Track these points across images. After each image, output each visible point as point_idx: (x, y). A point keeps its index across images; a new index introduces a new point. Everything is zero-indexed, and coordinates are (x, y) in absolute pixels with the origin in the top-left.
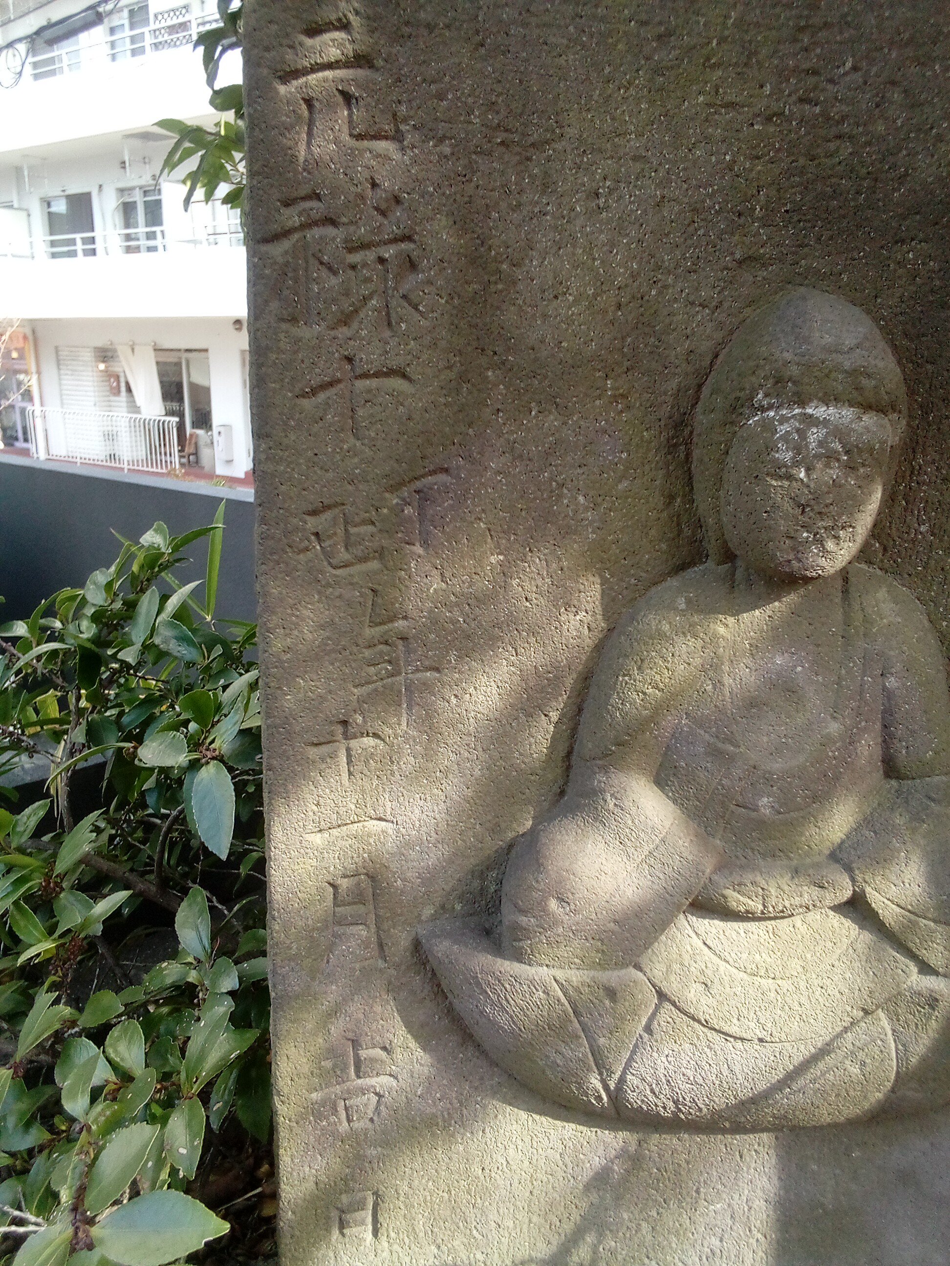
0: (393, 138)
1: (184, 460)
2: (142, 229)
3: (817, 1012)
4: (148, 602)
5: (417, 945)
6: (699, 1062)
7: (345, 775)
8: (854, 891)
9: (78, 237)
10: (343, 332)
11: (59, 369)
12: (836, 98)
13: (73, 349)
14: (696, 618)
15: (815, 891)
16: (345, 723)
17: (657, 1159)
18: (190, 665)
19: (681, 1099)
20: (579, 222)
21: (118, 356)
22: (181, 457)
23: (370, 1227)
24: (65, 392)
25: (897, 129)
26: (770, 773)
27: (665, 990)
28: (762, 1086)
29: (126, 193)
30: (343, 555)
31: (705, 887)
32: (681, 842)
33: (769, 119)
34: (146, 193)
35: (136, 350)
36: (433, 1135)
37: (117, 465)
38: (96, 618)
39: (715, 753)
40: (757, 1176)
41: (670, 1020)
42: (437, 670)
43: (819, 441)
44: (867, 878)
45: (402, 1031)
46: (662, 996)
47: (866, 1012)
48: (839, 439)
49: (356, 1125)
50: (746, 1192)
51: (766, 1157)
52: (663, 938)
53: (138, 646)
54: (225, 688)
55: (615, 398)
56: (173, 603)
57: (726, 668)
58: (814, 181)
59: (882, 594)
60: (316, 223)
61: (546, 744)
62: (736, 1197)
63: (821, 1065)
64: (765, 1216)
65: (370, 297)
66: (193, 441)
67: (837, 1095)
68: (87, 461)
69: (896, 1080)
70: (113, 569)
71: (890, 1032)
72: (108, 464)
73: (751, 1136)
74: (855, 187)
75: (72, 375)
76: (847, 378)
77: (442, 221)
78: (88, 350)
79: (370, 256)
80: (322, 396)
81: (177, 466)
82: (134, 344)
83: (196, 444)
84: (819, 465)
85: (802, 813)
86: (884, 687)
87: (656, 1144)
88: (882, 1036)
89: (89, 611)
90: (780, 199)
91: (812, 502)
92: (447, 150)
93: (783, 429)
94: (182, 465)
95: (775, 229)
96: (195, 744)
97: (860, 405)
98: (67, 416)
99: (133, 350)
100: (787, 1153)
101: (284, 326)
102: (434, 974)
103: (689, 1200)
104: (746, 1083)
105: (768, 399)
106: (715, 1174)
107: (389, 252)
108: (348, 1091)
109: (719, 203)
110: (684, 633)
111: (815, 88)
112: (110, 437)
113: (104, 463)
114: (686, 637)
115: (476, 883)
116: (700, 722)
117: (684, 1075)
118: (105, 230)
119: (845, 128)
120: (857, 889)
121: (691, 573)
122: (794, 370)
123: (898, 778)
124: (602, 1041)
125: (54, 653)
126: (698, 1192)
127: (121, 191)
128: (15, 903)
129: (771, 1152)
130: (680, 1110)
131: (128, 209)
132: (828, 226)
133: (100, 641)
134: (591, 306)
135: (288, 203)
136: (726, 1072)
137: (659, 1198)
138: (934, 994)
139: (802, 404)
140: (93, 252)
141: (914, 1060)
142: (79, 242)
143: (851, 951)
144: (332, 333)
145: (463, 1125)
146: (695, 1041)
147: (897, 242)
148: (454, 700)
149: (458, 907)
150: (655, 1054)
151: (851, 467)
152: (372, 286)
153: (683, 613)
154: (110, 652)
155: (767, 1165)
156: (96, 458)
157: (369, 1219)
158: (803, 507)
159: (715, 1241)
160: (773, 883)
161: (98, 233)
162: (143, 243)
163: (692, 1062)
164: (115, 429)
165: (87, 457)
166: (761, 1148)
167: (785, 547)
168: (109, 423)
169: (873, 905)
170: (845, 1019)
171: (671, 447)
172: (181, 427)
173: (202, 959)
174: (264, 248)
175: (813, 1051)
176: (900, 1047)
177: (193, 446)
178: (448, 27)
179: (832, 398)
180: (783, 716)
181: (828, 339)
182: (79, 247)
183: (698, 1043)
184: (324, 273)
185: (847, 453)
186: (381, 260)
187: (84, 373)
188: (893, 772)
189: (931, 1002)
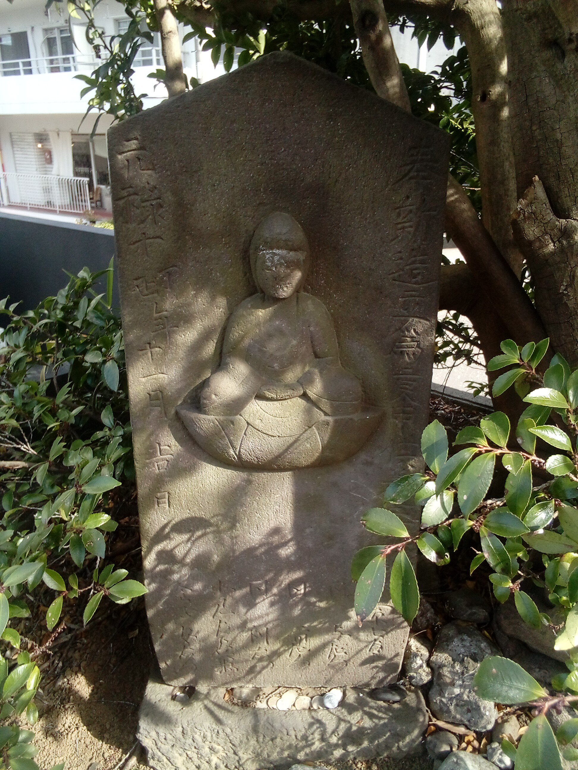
0: (153, 170)
1: (94, 205)
2: (60, 56)
3: (295, 427)
4: (83, 302)
5: (177, 413)
6: (261, 444)
7: (151, 360)
8: (303, 391)
9: (20, 61)
10: (142, 226)
11: (13, 148)
12: (281, 159)
13: (21, 134)
14: (253, 310)
15: (292, 391)
16: (149, 343)
17: (257, 481)
18: (102, 328)
20: (209, 194)
21: (49, 139)
22: (91, 203)
23: (167, 504)
24: (17, 162)
25: (299, 167)
26: (276, 356)
27: (249, 422)
29: (49, 32)
30: (146, 292)
31: (258, 390)
32: (251, 377)
33: (262, 164)
34: (62, 31)
35: (60, 135)
36: (186, 474)
37: (52, 209)
38: (63, 309)
41: (251, 431)
42: (178, 327)
43: (278, 260)
44: (306, 387)
45: (174, 440)
46: (248, 424)
47: (309, 427)
48: (283, 259)
49: (161, 471)
50: (286, 491)
52: (248, 406)
53: (80, 321)
54: (115, 336)
55: (226, 244)
56: (94, 302)
58: (277, 181)
59: (309, 302)
60: (132, 195)
61: (213, 350)
63: (298, 444)
65: (149, 215)
66: (99, 193)
67: (305, 454)
68: (33, 206)
69: (322, 449)
70: (67, 288)
71: (317, 434)
72: (47, 208)
74: (289, 183)
75: (21, 151)
76: (284, 242)
77: (169, 193)
78: (30, 135)
79: (148, 203)
80: (136, 245)
81: (90, 209)
82: (59, 131)
83: (100, 194)
84: (278, 266)
85: (286, 368)
86: (310, 330)
88: (315, 435)
89: (60, 307)
90: (268, 186)
91: (277, 277)
92: (169, 174)
93: (268, 256)
94: (92, 208)
95: (267, 195)
96: (104, 355)
97: (288, 249)
98: (19, 177)
99: (58, 135)
101: (124, 224)
102: (183, 422)
103: (268, 494)
105: (263, 248)
106: (276, 485)
107: (154, 203)
108: (158, 460)
109: (250, 188)
111: (274, 156)
112: (47, 190)
113: (44, 207)
114: (250, 316)
115: (194, 393)
116: (256, 342)
117: (258, 449)
118: (36, 57)
119: (284, 167)
121: (254, 296)
122: (269, 240)
124: (232, 438)
125: (46, 324)
126: (271, 491)
127: (46, 30)
128: (43, 412)
130: (259, 461)
131: (50, 43)
132: (283, 194)
133: (65, 318)
134: (215, 217)
135: (123, 189)
136: (270, 447)
137: (259, 493)
138: (328, 421)
139: (272, 249)
140: (30, 72)
141: (325, 442)
142: (21, 65)
144: (139, 226)
145: (195, 471)
146: (259, 437)
148: (183, 336)
149: (189, 401)
150: (248, 442)
152: (149, 213)
153: (249, 309)
154: (70, 323)
156: (39, 204)
157: (167, 502)
159: (277, 507)
160: (278, 389)
161: (32, 59)
162: (61, 65)
163: (259, 444)
164: (50, 185)
165: (34, 203)
167: (273, 290)
168: (46, 182)
169: (309, 395)
170: (303, 429)
171: (244, 258)
172: (91, 184)
173: (111, 427)
174: (117, 202)
175: (295, 439)
176: (321, 438)
177: (99, 196)
178: (167, 139)
179: (280, 248)
180: (279, 339)
181: (278, 231)
182: (21, 68)
184: (135, 209)
185: (286, 263)
186: (152, 205)
187: (29, 150)
188: (317, 356)
189: (328, 424)
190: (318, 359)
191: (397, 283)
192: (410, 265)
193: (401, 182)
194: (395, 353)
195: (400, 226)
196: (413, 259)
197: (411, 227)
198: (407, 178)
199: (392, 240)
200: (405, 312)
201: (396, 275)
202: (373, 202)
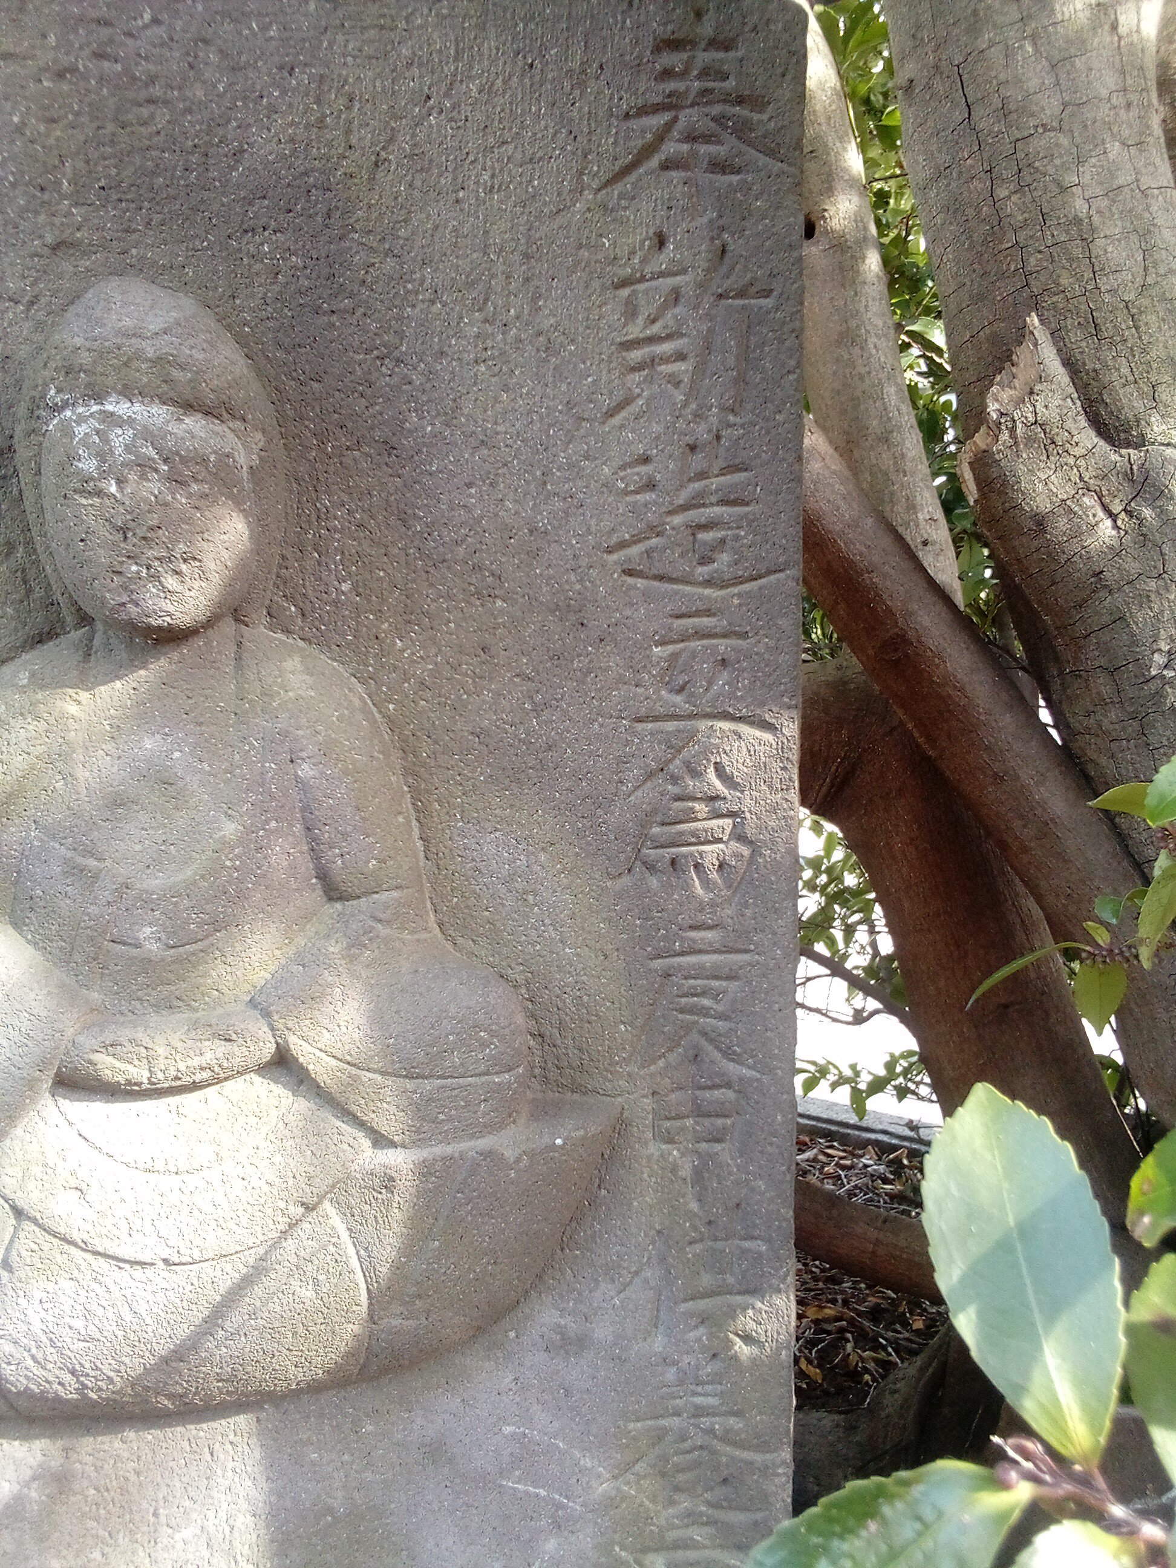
3: (240, 1213)
6: (88, 1306)
8: (277, 1044)
12: (139, 55)
14: (39, 695)
15: (222, 1048)
17: (93, 1475)
19: (77, 1367)
25: (220, 96)
26: (147, 892)
27: (21, 1204)
28: (184, 1331)
31: (67, 1053)
32: (32, 995)
33: (60, 75)
39: (73, 871)
40: (237, 1479)
41: (35, 1247)
43: (126, 445)
44: (290, 1024)
46: (19, 1213)
47: (309, 1208)
48: (152, 444)
50: (224, 1505)
51: (247, 1449)
52: (19, 1131)
57: (78, 756)
58: (129, 152)
62: (211, 1514)
63: (258, 1290)
64: (254, 1537)
67: (295, 1334)
69: (370, 1304)
71: (345, 1235)
73: (223, 1422)
74: (181, 163)
76: (151, 368)
84: (132, 477)
85: (200, 945)
86: (296, 776)
87: (90, 1451)
88: (333, 1240)
90: (90, 172)
91: (131, 525)
93: (81, 430)
95: (91, 208)
97: (172, 402)
100: (275, 1440)
103: (145, 1529)
104: (160, 1330)
105: (61, 395)
106: (178, 1485)
109: (13, 173)
110: (22, 714)
111: (111, 41)
114: (25, 719)
116: (52, 833)
117: (70, 1327)
119: (157, 91)
120: (280, 1041)
122: (85, 358)
123: (340, 899)
126: (155, 1514)
129: (253, 1441)
130: (85, 1386)
132: (157, 208)
136: (128, 1316)
137: (101, 1532)
138: (388, 1171)
139: (99, 397)
143: (281, 1125)
146: (76, 1273)
147: (246, 231)
150: (21, 1301)
151: (177, 481)
153: (23, 689)
155: (249, 1462)
158: (124, 530)
160: (160, 1039)
163: (77, 1306)
166: (239, 1439)
167: (113, 585)
169: (301, 1059)
170: (280, 1220)
175: (244, 1271)
176: (362, 1252)
179: (136, 391)
180: (159, 816)
181: (126, 322)
183: (80, 1277)
185: (166, 461)
188: (333, 892)
189: (389, 1183)
190: (338, 906)
191: (640, 583)
192: (685, 508)
193: (633, 177)
194: (650, 867)
195: (636, 355)
196: (697, 485)
197: (681, 357)
198: (654, 162)
199: (611, 413)
200: (678, 699)
201: (635, 550)
202: (527, 256)
